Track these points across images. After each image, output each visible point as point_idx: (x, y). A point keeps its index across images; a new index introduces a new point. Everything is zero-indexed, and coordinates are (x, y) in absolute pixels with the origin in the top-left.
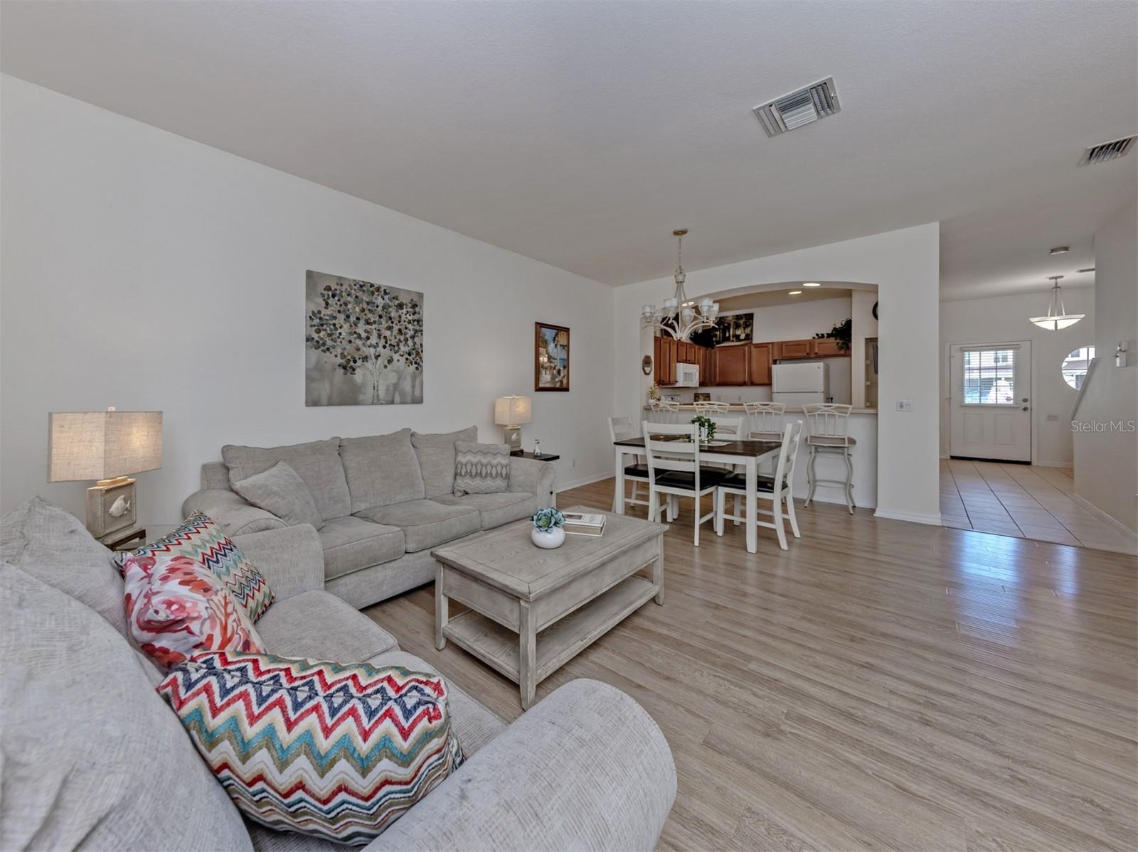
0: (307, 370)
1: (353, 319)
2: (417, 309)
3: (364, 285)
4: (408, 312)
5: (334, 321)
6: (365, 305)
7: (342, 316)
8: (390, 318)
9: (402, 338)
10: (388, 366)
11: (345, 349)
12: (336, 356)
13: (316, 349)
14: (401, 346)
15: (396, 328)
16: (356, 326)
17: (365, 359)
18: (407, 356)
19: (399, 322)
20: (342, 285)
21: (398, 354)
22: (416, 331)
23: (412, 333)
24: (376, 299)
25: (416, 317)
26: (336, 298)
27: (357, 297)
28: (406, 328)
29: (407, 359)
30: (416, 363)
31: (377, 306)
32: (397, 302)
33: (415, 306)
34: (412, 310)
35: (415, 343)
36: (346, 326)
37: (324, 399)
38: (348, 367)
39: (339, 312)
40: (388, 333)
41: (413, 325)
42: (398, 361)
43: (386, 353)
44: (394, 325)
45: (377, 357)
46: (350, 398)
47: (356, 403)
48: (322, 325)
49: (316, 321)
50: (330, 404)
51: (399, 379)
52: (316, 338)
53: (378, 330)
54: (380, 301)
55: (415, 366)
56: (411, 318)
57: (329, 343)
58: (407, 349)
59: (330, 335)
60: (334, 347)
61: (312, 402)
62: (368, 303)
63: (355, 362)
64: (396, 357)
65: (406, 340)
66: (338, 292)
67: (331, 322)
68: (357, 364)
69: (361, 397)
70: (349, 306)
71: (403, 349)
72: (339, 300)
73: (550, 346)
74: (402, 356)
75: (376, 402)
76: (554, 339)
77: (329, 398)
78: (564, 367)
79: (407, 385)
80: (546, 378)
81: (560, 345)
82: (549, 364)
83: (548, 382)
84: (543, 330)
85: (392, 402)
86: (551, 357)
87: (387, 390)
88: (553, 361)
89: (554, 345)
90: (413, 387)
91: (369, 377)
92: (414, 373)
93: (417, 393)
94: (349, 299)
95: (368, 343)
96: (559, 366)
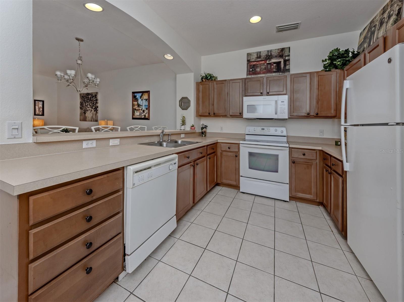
0: (80, 113)
1: (85, 102)
3: (87, 94)
8: (91, 100)
9: (93, 105)
10: (91, 112)
12: (83, 110)
14: (93, 107)
15: (92, 102)
17: (87, 111)
20: (84, 95)
22: (96, 103)
26: (83, 98)
28: (94, 102)
30: (96, 111)
32: (92, 96)
33: (95, 96)
35: (96, 106)
36: (84, 104)
37: (82, 120)
38: (85, 113)
40: (91, 104)
45: (89, 110)
46: (85, 119)
47: (86, 121)
49: (81, 104)
51: (93, 115)
53: (89, 104)
54: (90, 97)
56: (95, 99)
57: (82, 108)
59: (82, 106)
60: (83, 108)
61: (80, 120)
62: (88, 98)
64: (92, 110)
65: (94, 105)
69: (87, 119)
71: (94, 107)
73: (139, 100)
74: (93, 109)
75: (89, 121)
76: (141, 97)
77: (82, 119)
78: (147, 109)
79: (94, 117)
80: (137, 114)
81: (144, 99)
82: (139, 108)
83: (138, 116)
84: (135, 94)
85: (91, 121)
86: (140, 105)
87: (91, 118)
88: (141, 107)
89: (141, 100)
90: (95, 117)
91: (88, 115)
92: (96, 114)
93: (96, 119)
94: (85, 98)
95: (88, 107)
96: (143, 109)
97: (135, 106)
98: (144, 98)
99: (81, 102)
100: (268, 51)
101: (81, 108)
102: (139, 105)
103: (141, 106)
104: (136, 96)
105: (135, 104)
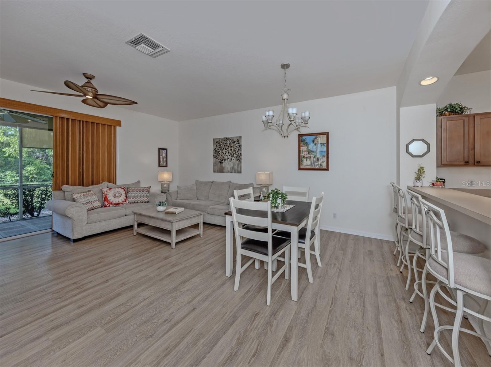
0: (214, 163)
1: (222, 149)
2: (239, 142)
3: (224, 139)
5: (218, 150)
6: (225, 144)
7: (220, 149)
8: (231, 147)
9: (235, 152)
10: (231, 162)
11: (220, 157)
12: (219, 159)
14: (234, 155)
15: (233, 149)
16: (223, 150)
17: (225, 160)
18: (236, 158)
19: (234, 147)
20: (220, 140)
22: (239, 149)
23: (238, 150)
25: (239, 145)
26: (219, 144)
27: (223, 142)
28: (236, 149)
29: (236, 159)
30: (239, 160)
31: (228, 144)
32: (233, 141)
35: (238, 153)
36: (221, 151)
37: (216, 171)
38: (221, 163)
39: (219, 148)
40: (230, 151)
41: (238, 147)
42: (233, 160)
43: (230, 157)
45: (228, 159)
46: (221, 170)
47: (223, 172)
48: (216, 152)
50: (218, 172)
51: (234, 165)
52: (215, 155)
53: (228, 151)
54: (229, 142)
55: (238, 161)
56: (237, 145)
57: (217, 156)
58: (236, 156)
59: (217, 154)
60: (218, 157)
61: (214, 172)
62: (226, 144)
63: (223, 161)
64: (233, 158)
65: (236, 153)
66: (219, 142)
69: (224, 171)
70: (221, 145)
71: (235, 155)
73: (310, 145)
74: (234, 158)
75: (228, 172)
76: (313, 141)
77: (217, 171)
78: (323, 157)
79: (236, 167)
80: (306, 163)
81: (319, 143)
82: (310, 155)
83: (308, 165)
84: (304, 137)
85: (232, 172)
86: (312, 151)
87: (231, 169)
89: (313, 144)
90: (238, 168)
91: (226, 165)
92: (238, 163)
93: (239, 170)
94: (221, 143)
95: (226, 155)
96: (318, 156)
97: (303, 153)
99: (215, 149)
101: (215, 157)
102: (309, 152)
103: (314, 152)
104: (305, 140)
105: (303, 151)
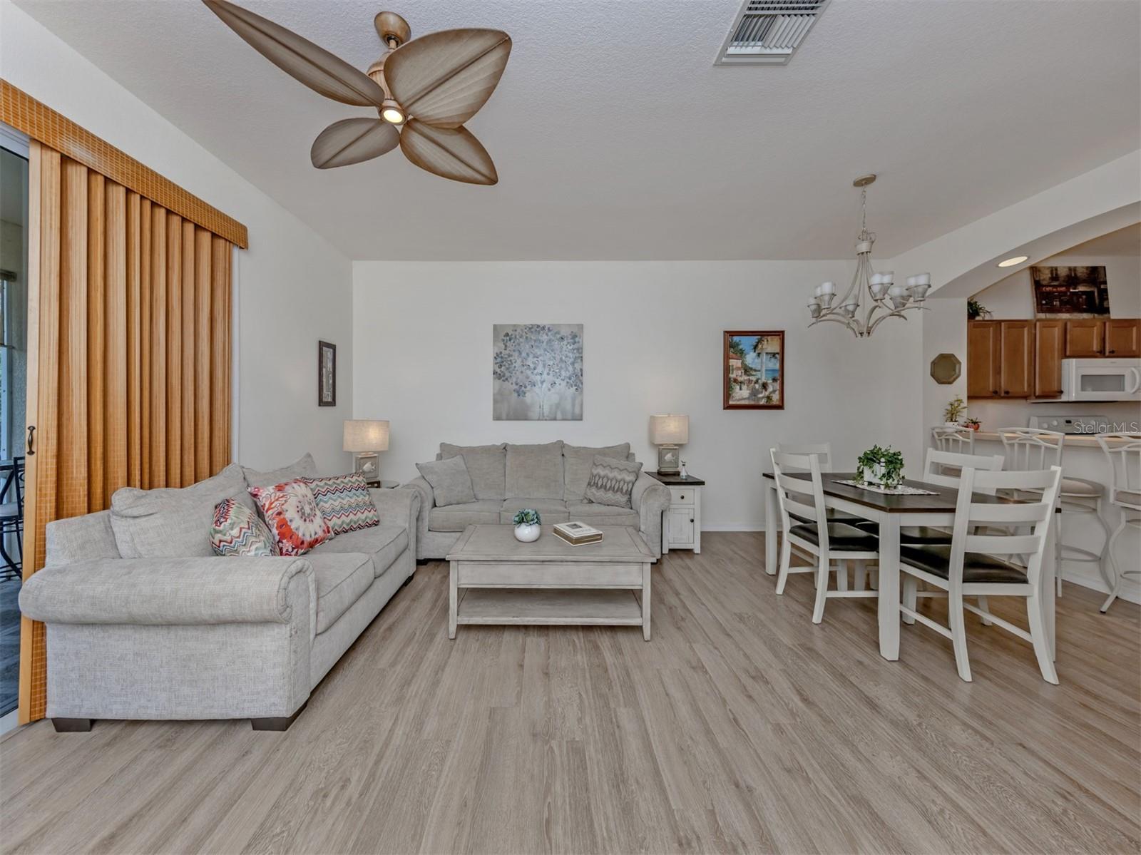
0: (494, 395)
1: (524, 354)
2: (577, 339)
3: (532, 328)
4: (568, 343)
5: (511, 358)
6: (533, 343)
7: (517, 354)
8: (553, 350)
9: (563, 365)
10: (552, 389)
11: (518, 378)
12: (512, 384)
13: (499, 379)
14: (563, 372)
15: (558, 357)
16: (526, 359)
17: (533, 384)
18: (568, 380)
19: (561, 352)
20: (516, 330)
21: (560, 379)
22: (576, 358)
23: (573, 360)
24: (542, 336)
25: (576, 346)
26: (512, 341)
27: (527, 338)
28: (567, 357)
29: (568, 382)
30: (575, 385)
31: (543, 342)
32: (558, 336)
33: (574, 337)
34: (572, 341)
35: (574, 369)
36: (519, 361)
37: (504, 416)
38: (520, 393)
39: (514, 351)
40: (550, 363)
41: (573, 353)
42: (560, 384)
43: (550, 378)
44: (556, 355)
45: (542, 382)
46: (521, 415)
47: (526, 418)
48: (503, 362)
49: (499, 360)
50: (508, 419)
51: (561, 399)
52: (499, 372)
53: (543, 361)
54: (544, 338)
56: (571, 348)
57: (507, 374)
58: (568, 374)
59: (508, 369)
60: (509, 377)
61: (497, 418)
62: (535, 341)
63: (526, 387)
64: (558, 381)
65: (567, 366)
66: (513, 336)
67: (509, 359)
68: (527, 389)
69: (530, 415)
70: (522, 345)
71: (564, 374)
72: (514, 342)
73: (747, 356)
74: (563, 380)
75: (542, 418)
76: (755, 347)
77: (507, 415)
78: (774, 380)
79: (567, 404)
80: (740, 394)
81: (767, 353)
82: (747, 377)
83: (744, 399)
84: (736, 339)
85: (555, 419)
86: (751, 369)
87: (551, 408)
88: (754, 373)
89: (755, 354)
90: (573, 405)
91: (536, 398)
92: (574, 394)
93: (577, 411)
94: (521, 340)
95: (535, 372)
96: (763, 380)
97: (735, 371)
98: (769, 350)
99: (498, 355)
100: (1070, 269)
101: (498, 376)
102: (747, 370)
103: (755, 370)
104: (738, 345)
105: (734, 367)
